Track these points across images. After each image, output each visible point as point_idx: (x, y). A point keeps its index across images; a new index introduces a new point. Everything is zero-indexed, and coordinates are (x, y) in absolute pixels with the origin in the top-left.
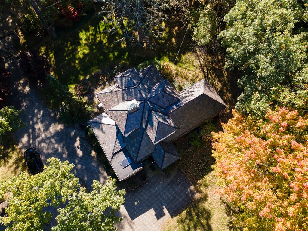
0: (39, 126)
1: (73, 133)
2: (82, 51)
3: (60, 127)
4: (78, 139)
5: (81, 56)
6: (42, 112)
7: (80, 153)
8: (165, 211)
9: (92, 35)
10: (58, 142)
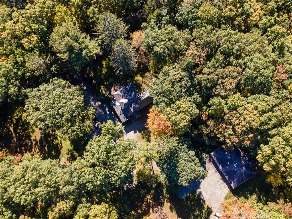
0: (92, 103)
1: (105, 106)
2: (104, 71)
3: (100, 103)
4: (107, 108)
5: (104, 73)
6: (92, 97)
7: (108, 113)
8: (137, 131)
9: (107, 62)
10: (100, 109)
